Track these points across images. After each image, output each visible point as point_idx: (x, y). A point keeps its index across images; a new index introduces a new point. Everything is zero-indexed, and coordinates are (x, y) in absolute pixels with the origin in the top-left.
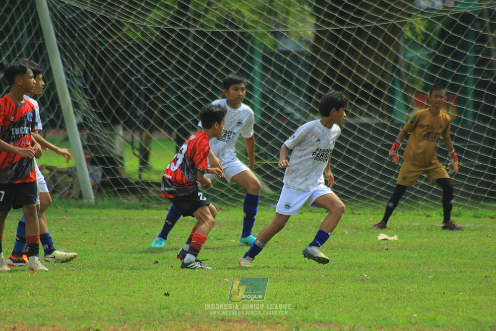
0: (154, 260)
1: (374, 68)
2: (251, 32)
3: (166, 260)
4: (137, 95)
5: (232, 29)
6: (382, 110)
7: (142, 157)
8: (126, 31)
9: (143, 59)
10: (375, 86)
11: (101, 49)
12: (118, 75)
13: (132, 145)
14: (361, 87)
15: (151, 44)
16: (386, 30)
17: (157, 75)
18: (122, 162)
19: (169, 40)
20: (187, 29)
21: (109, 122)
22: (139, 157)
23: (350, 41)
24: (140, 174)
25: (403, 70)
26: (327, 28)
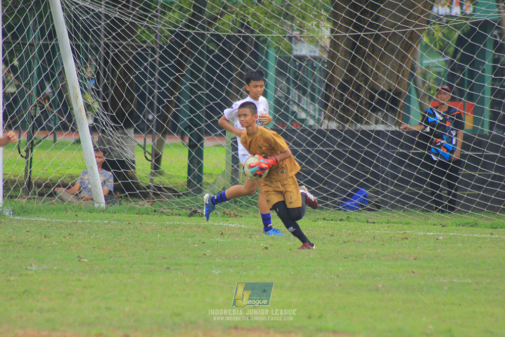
0: (166, 266)
1: (391, 75)
2: (267, 36)
3: (178, 267)
4: (151, 98)
5: (248, 33)
6: (398, 118)
7: (154, 161)
8: (141, 33)
9: (157, 61)
10: (392, 94)
11: (115, 51)
12: (132, 77)
13: (144, 149)
14: (377, 95)
15: (165, 47)
16: (404, 37)
17: (171, 78)
18: (134, 165)
19: (183, 43)
20: (203, 32)
21: (122, 125)
22: (151, 161)
23: (367, 47)
24: (152, 178)
25: (420, 78)
26: (345, 34)
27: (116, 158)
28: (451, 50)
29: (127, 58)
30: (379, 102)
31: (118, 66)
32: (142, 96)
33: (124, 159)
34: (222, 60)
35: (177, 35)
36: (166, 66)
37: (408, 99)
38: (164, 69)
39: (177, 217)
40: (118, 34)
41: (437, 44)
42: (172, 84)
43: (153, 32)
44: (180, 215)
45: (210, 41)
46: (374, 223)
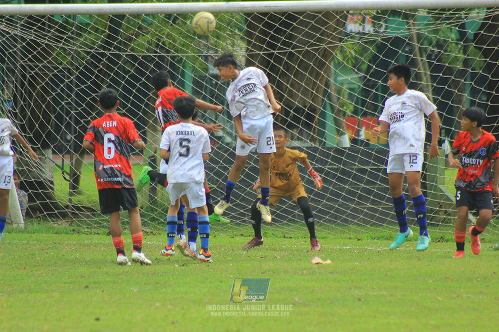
0: (84, 285)
1: (305, 92)
2: (183, 56)
3: (96, 285)
4: (68, 119)
5: (163, 53)
6: (313, 134)
7: (72, 181)
8: (56, 54)
9: (74, 83)
10: (306, 110)
11: (31, 73)
12: (48, 99)
13: (62, 169)
14: (292, 111)
15: (81, 68)
16: (317, 54)
17: (88, 99)
18: (52, 186)
19: (99, 64)
20: (118, 53)
21: (39, 146)
22: (69, 181)
23: (281, 65)
24: (70, 197)
25: (334, 94)
26: (259, 52)
27: (34, 178)
28: (364, 67)
29: (43, 80)
30: (295, 118)
31: (34, 88)
32: (59, 117)
33: (42, 179)
34: (138, 80)
35: (93, 56)
36: (83, 86)
37: (323, 115)
38: (81, 90)
39: (96, 236)
40: (34, 56)
41: (350, 61)
42: (88, 104)
43: (69, 54)
44: (98, 234)
45: (126, 62)
46: (291, 238)
